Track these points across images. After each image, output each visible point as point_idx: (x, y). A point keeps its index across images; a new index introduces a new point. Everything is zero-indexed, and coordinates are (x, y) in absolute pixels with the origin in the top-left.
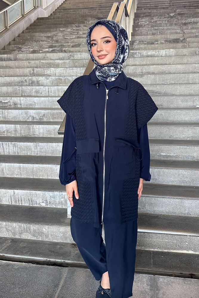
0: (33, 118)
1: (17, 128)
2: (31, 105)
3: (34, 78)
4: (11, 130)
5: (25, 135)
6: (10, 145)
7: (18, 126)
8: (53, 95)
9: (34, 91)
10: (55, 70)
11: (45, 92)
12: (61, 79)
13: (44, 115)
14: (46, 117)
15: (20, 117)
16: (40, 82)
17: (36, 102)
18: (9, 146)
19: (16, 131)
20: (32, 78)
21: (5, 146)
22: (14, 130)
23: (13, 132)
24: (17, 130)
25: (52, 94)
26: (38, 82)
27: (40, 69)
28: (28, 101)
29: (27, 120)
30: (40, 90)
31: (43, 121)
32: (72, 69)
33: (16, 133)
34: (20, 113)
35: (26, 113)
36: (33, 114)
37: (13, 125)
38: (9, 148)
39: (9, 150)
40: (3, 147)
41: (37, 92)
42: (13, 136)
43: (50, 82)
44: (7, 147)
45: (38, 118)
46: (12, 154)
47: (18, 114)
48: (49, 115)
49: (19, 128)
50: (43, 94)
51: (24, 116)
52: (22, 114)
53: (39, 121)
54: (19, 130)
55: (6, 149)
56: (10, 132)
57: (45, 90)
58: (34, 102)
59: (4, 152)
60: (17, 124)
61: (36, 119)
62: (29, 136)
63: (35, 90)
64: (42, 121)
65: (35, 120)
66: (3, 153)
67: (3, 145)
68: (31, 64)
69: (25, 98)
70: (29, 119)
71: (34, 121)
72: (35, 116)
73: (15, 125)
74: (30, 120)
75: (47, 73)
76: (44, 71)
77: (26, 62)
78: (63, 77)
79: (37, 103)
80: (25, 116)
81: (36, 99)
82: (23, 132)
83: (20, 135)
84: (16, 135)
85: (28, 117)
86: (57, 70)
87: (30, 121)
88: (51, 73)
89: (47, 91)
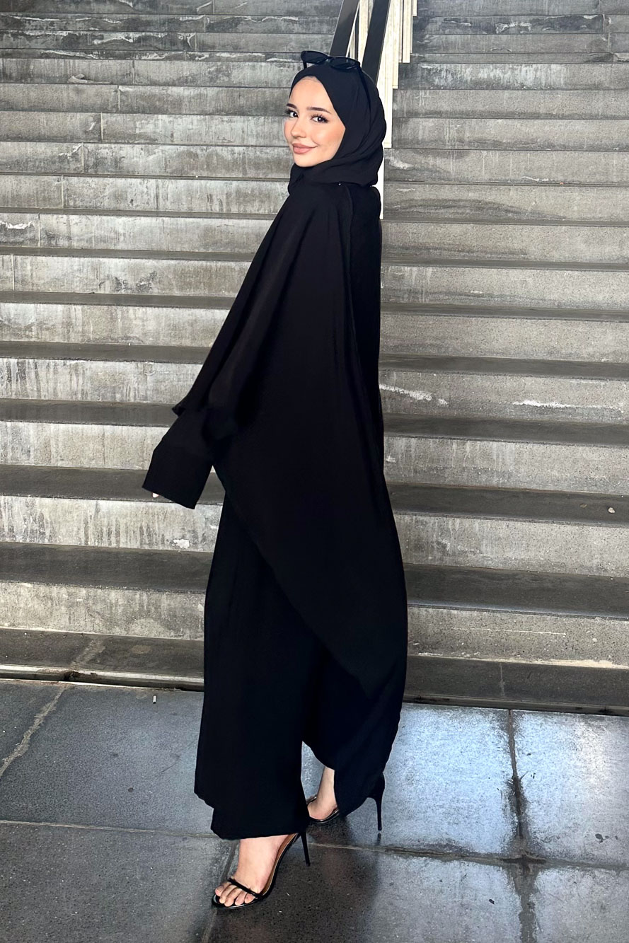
0: (115, 285)
1: (73, 315)
2: (103, 240)
3: (105, 148)
4: (52, 323)
5: (97, 337)
6: (59, 370)
7: (77, 310)
8: (170, 206)
9: (107, 192)
10: (170, 122)
11: (145, 197)
12: (196, 155)
13: (153, 276)
14: (160, 282)
15: (72, 281)
16: (125, 161)
17: (121, 231)
18: (55, 372)
19: (68, 325)
20: (98, 149)
21: (42, 374)
22: (63, 323)
23: (59, 330)
24: (74, 321)
25: (168, 203)
26: (116, 161)
27: (119, 118)
28: (94, 227)
29: (96, 289)
30: (129, 190)
31: (149, 294)
32: (230, 121)
33: (69, 331)
34: (76, 268)
35: (95, 269)
36: (117, 270)
37: (60, 307)
38: (56, 379)
39: (56, 383)
40: (37, 374)
41: (118, 196)
42: (57, 339)
43: (159, 162)
44: (51, 376)
45: (132, 283)
46: (63, 396)
47: (70, 271)
48: (171, 276)
49: (80, 315)
50: (139, 205)
51: (87, 279)
52: (80, 270)
53: (136, 293)
54: (81, 321)
55: (47, 382)
56: (47, 329)
57: (145, 190)
58: (116, 232)
59: (39, 391)
60: (74, 304)
61: (126, 289)
62: (110, 342)
63: (111, 190)
64: (145, 294)
65: (123, 292)
66: (36, 394)
67: (39, 369)
68: (84, 96)
69: (83, 219)
70: (102, 286)
71: (119, 293)
72: (122, 278)
73: (67, 306)
74: (107, 289)
75: (142, 131)
76: (135, 125)
77: (68, 88)
78: (202, 150)
79: (124, 234)
80: (91, 277)
81: (120, 223)
82: (92, 329)
83: (80, 339)
84: (69, 338)
85: (99, 282)
86: (180, 120)
87: (107, 293)
88: (158, 131)
89: (153, 193)
